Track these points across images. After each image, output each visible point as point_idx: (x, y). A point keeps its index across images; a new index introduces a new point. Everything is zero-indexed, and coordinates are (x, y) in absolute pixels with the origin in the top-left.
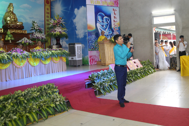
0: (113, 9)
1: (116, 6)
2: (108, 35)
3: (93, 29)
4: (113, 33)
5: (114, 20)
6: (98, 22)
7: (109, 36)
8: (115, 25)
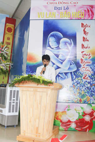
0: (82, 24)
1: (90, 18)
2: (66, 74)
3: (35, 61)
4: (78, 70)
5: (83, 45)
6: (49, 48)
7: (69, 75)
8: (84, 53)
